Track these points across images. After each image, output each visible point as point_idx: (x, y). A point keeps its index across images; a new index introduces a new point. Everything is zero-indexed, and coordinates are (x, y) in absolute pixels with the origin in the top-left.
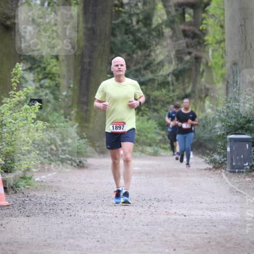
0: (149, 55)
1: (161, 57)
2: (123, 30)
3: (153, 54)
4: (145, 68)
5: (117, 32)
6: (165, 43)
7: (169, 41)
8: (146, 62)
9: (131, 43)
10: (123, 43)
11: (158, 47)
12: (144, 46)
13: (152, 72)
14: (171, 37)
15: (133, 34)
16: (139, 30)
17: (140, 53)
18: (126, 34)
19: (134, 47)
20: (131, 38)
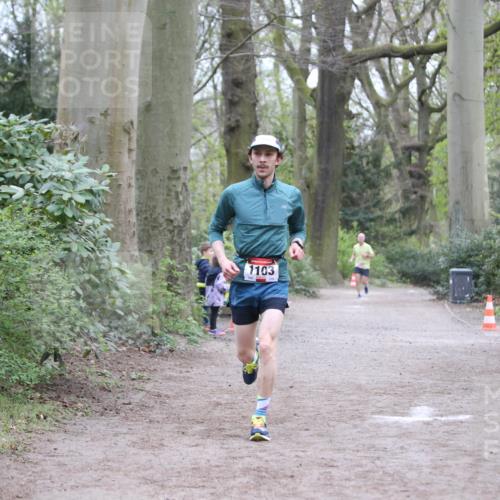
0: (378, 194)
1: (389, 196)
2: (354, 170)
3: (381, 193)
4: (375, 206)
5: (348, 172)
6: (392, 183)
7: (396, 181)
8: (376, 200)
9: (361, 183)
10: (354, 182)
11: (387, 186)
12: (373, 185)
13: (380, 209)
14: (398, 178)
15: (363, 174)
16: (368, 171)
17: (369, 192)
18: (357, 174)
19: (364, 186)
20: (361, 177)
